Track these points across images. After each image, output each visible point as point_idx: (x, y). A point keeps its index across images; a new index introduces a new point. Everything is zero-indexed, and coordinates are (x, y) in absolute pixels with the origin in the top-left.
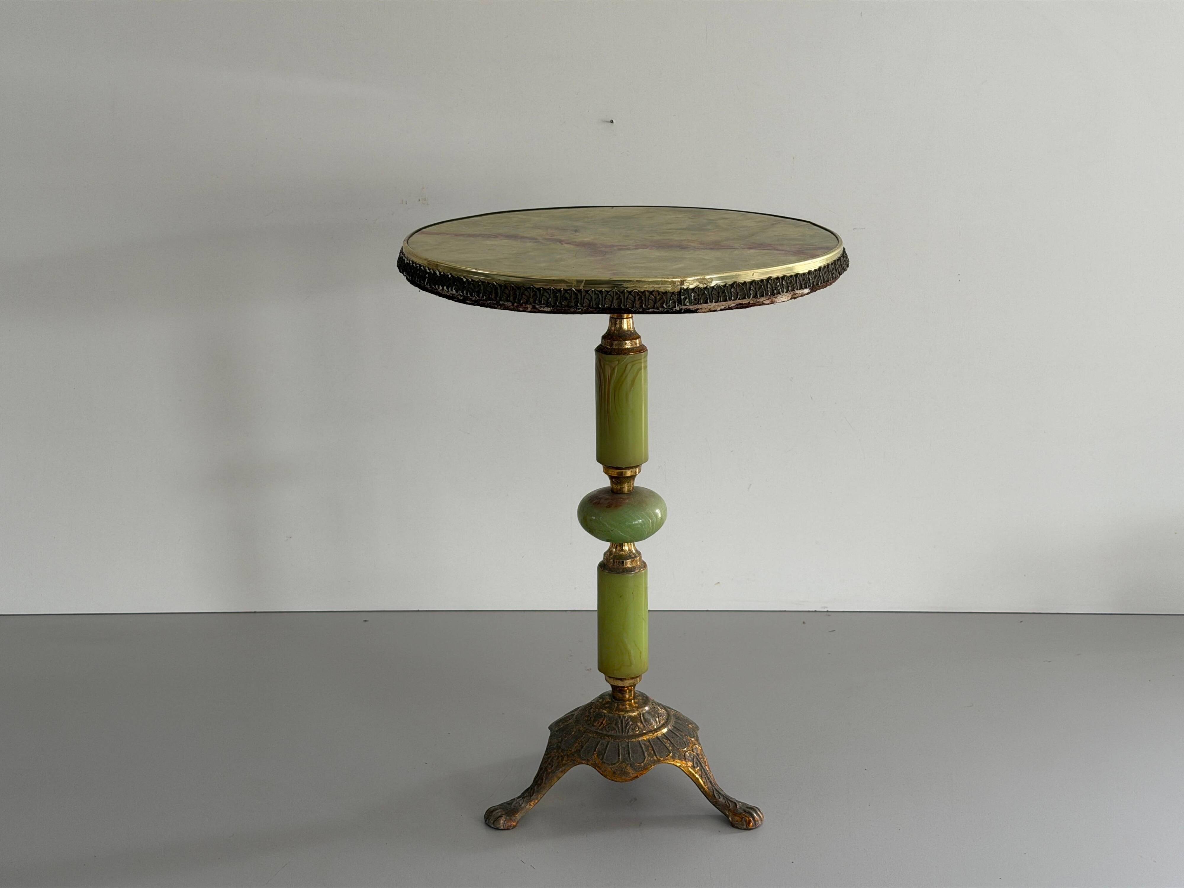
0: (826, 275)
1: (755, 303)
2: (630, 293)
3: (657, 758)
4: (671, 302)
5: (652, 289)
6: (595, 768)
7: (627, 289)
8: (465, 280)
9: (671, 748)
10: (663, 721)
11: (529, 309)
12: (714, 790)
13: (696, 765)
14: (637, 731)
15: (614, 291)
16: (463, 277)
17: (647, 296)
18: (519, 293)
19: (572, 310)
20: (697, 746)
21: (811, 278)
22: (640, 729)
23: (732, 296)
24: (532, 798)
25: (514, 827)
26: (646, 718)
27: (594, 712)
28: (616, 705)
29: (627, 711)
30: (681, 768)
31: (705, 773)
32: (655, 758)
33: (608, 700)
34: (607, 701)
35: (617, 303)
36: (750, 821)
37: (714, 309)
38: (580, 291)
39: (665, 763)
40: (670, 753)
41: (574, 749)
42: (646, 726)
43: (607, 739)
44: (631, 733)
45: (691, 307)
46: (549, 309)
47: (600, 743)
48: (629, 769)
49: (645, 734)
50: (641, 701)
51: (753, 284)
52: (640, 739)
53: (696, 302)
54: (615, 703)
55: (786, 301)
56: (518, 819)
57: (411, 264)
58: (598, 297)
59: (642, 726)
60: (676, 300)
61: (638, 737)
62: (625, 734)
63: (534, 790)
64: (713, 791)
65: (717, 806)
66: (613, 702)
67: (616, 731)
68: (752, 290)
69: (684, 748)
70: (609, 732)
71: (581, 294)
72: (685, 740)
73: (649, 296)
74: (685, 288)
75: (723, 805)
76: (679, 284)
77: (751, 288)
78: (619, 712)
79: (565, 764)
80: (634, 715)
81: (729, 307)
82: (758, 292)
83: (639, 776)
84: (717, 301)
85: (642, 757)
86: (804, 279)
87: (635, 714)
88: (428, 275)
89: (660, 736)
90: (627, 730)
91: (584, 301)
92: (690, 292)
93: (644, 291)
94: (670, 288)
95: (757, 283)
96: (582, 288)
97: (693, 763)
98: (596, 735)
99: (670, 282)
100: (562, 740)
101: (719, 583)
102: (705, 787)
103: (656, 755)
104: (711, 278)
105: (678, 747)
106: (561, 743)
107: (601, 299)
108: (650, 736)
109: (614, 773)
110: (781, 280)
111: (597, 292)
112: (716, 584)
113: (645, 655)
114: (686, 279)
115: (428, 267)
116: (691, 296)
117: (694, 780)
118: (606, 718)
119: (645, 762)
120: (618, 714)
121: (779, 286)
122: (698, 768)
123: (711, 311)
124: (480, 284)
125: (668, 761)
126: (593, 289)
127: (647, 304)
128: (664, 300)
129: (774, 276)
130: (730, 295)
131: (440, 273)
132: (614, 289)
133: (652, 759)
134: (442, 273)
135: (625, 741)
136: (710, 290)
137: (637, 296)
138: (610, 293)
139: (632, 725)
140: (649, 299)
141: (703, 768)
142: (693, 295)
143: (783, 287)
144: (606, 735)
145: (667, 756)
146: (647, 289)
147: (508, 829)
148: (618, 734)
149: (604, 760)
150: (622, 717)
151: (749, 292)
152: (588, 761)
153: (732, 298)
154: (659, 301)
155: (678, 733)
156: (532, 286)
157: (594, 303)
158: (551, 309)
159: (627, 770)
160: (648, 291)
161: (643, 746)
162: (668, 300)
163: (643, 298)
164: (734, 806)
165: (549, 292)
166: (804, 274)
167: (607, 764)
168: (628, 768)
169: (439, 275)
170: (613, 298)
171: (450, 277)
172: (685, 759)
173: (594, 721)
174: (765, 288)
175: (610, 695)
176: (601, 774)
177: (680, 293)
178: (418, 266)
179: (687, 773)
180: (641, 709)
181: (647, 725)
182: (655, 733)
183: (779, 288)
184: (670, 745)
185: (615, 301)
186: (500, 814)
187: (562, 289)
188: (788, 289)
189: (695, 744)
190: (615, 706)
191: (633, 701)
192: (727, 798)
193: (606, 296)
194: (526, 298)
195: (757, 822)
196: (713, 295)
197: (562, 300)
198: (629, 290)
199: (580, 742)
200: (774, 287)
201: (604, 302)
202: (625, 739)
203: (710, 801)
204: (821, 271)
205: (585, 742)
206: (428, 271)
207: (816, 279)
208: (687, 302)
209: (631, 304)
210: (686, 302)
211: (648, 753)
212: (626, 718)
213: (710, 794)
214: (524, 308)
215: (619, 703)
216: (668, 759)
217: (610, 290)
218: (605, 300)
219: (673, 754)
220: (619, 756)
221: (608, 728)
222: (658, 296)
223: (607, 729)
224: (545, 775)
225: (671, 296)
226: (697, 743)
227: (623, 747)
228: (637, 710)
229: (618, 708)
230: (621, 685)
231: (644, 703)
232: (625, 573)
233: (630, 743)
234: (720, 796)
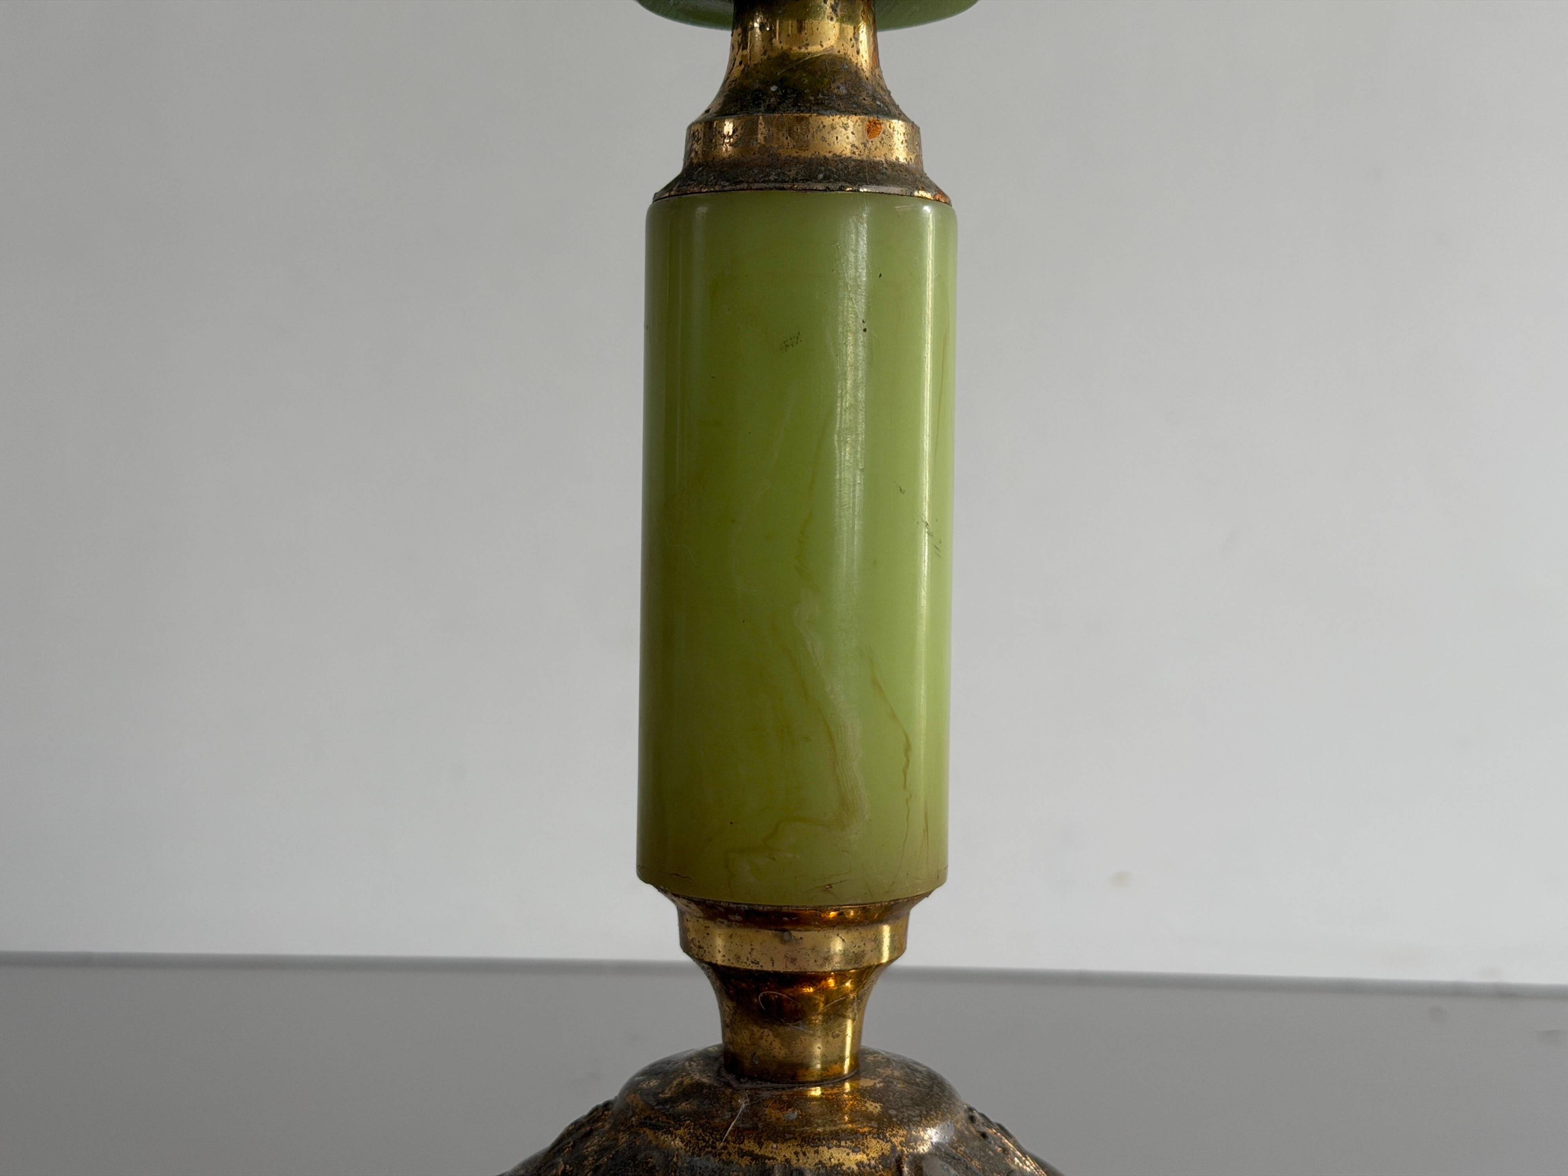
28: (743, 1104)
29: (813, 1141)
33: (697, 1077)
34: (687, 1081)
50: (900, 1085)
54: (736, 1091)
66: (728, 1085)
78: (760, 1145)
80: (860, 1164)
87: (860, 1157)
120: (755, 1157)
150: (777, 1173)
175: (704, 1055)
180: (902, 1132)
190: (734, 1110)
191: (847, 1086)
215: (766, 1094)
228: (879, 1134)
229: (753, 1112)
230: (780, 967)
231: (916, 1104)
232: (820, 187)
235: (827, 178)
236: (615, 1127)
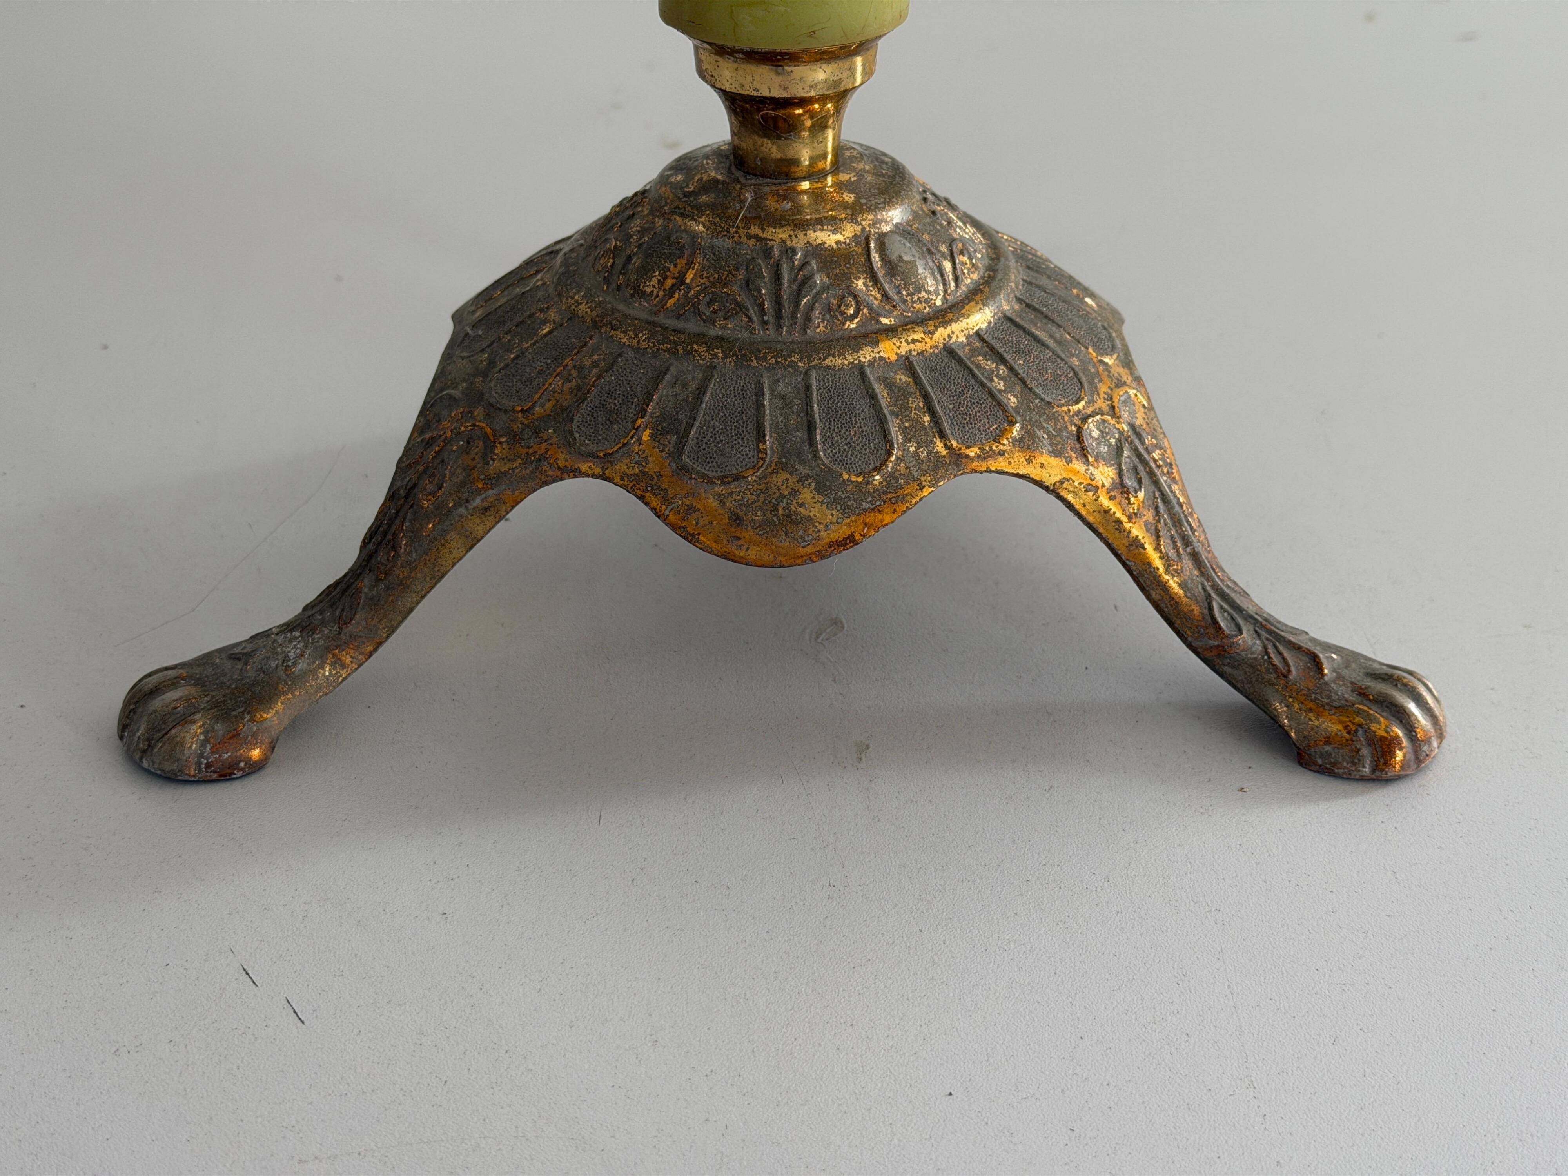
3: (946, 447)
6: (641, 498)
9: (1013, 401)
10: (975, 276)
12: (1214, 595)
13: (1130, 482)
14: (852, 318)
20: (1132, 392)
22: (865, 310)
25: (255, 768)
26: (894, 257)
27: (643, 231)
28: (749, 197)
29: (803, 225)
30: (1063, 493)
31: (1167, 519)
32: (939, 447)
33: (713, 174)
34: (705, 178)
36: (1390, 744)
39: (989, 471)
40: (1012, 424)
41: (543, 406)
42: (891, 293)
43: (703, 357)
44: (820, 327)
47: (668, 377)
48: (811, 504)
49: (891, 332)
50: (869, 178)
52: (867, 355)
54: (744, 186)
56: (275, 731)
59: (873, 297)
61: (857, 349)
62: (790, 332)
64: (1209, 598)
65: (1227, 669)
66: (737, 181)
67: (749, 319)
69: (1074, 403)
70: (711, 322)
72: (1075, 362)
78: (763, 230)
79: (499, 476)
80: (838, 242)
83: (857, 537)
85: (877, 442)
87: (839, 237)
89: (962, 345)
90: (799, 315)
97: (1120, 474)
98: (648, 339)
100: (492, 363)
102: (1173, 583)
103: (942, 436)
105: (1048, 399)
106: (485, 374)
108: (914, 341)
109: (737, 520)
117: (1122, 551)
118: (699, 259)
119: (890, 467)
120: (759, 240)
122: (1141, 495)
125: (1000, 464)
133: (923, 454)
135: (793, 365)
139: (825, 288)
141: (1163, 496)
144: (698, 338)
145: (997, 439)
147: (222, 777)
148: (759, 333)
149: (685, 457)
150: (776, 252)
152: (607, 459)
155: (1040, 330)
159: (802, 505)
161: (880, 390)
164: (1307, 669)
167: (703, 476)
168: (806, 495)
172: (1083, 453)
173: (645, 272)
175: (718, 153)
176: (674, 527)
179: (1091, 519)
180: (870, 217)
181: (898, 292)
182: (936, 326)
184: (1009, 389)
189: (1120, 384)
190: (742, 202)
191: (830, 180)
192: (1270, 632)
195: (1425, 748)
199: (575, 373)
202: (795, 358)
203: (1190, 646)
205: (596, 372)
211: (907, 424)
212: (800, 254)
213: (1191, 612)
215: (767, 189)
216: (1002, 453)
219: (1022, 428)
220: (761, 437)
221: (710, 303)
223: (702, 307)
226: (1127, 378)
227: (782, 396)
228: (853, 220)
229: (757, 204)
230: (776, 93)
231: (881, 192)
233: (813, 374)
234: (1241, 622)
236: (651, 212)
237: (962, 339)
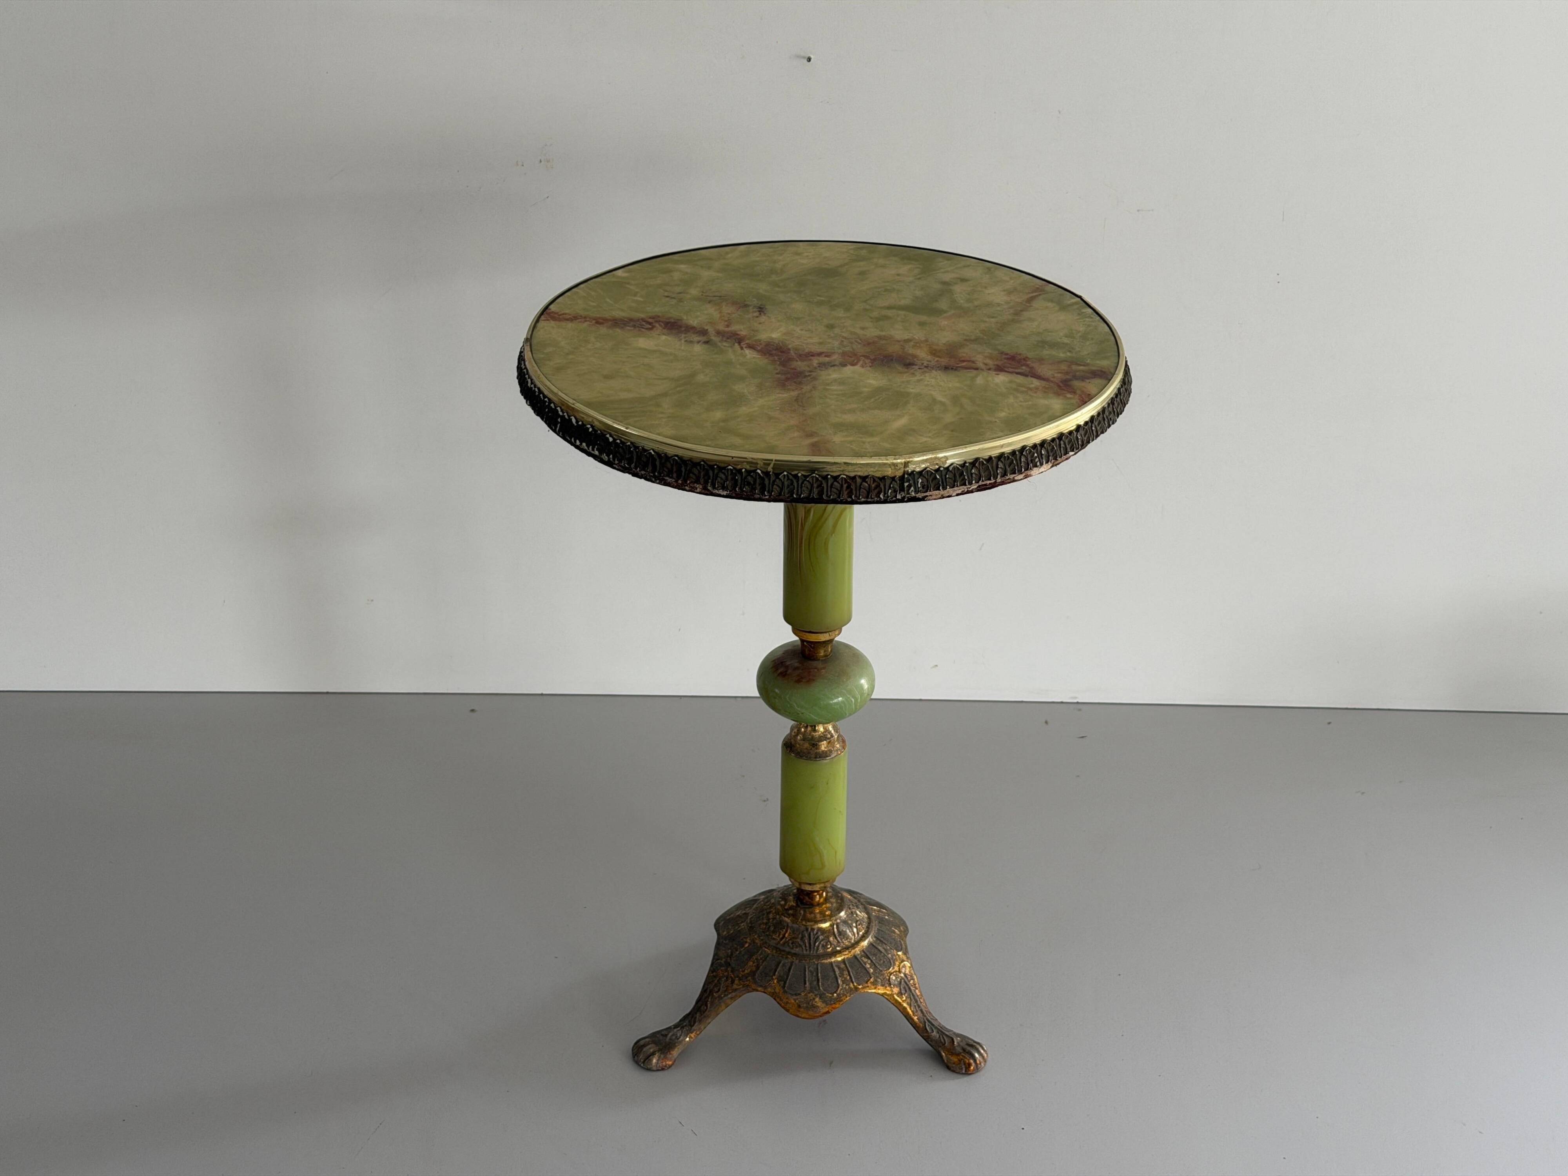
0: (1100, 426)
1: (1003, 482)
2: (835, 478)
3: (854, 985)
4: (890, 491)
5: (866, 474)
6: (775, 999)
7: (832, 474)
8: (611, 439)
9: (872, 970)
10: (863, 932)
11: (698, 490)
13: (903, 992)
14: (829, 948)
15: (813, 477)
16: (608, 436)
17: (858, 484)
18: (686, 470)
19: (757, 496)
20: (906, 963)
21: (1079, 438)
22: (833, 946)
23: (973, 478)
24: (694, 1028)
25: (670, 1066)
26: (841, 930)
27: (774, 919)
28: (802, 912)
29: (817, 922)
30: (884, 996)
31: (914, 999)
32: (851, 985)
34: (791, 904)
35: (818, 493)
36: (970, 1065)
37: (947, 495)
38: (767, 474)
39: (864, 991)
40: (871, 978)
41: (747, 970)
42: (840, 941)
43: (790, 959)
44: (821, 951)
45: (920, 495)
46: (726, 492)
47: (781, 964)
48: (818, 1002)
49: (839, 952)
50: (835, 903)
51: (1002, 459)
52: (833, 960)
53: (924, 490)
54: (801, 909)
55: (1045, 471)
56: (676, 1057)
57: (537, 393)
58: (792, 484)
59: (835, 942)
60: (898, 488)
61: (830, 958)
62: (813, 953)
63: (696, 1018)
64: (925, 1022)
65: (929, 1042)
66: (799, 906)
67: (802, 948)
68: (1001, 468)
69: (889, 969)
70: (792, 948)
71: (770, 480)
72: (890, 956)
73: (861, 485)
74: (910, 471)
75: (936, 1042)
76: (901, 466)
77: (999, 466)
78: (806, 923)
79: (736, 990)
80: (826, 926)
81: (968, 491)
82: (1008, 469)
83: (830, 1011)
84: (952, 486)
85: (835, 985)
86: (1070, 441)
87: (826, 924)
88: (561, 419)
89: (858, 955)
90: (815, 948)
91: (772, 488)
92: (916, 476)
93: (855, 477)
94: (890, 473)
95: (1006, 458)
96: (770, 469)
97: (900, 989)
98: (776, 953)
99: (889, 465)
100: (732, 954)
101: (937, 666)
102: (915, 1018)
103: (853, 983)
104: (945, 457)
105: (881, 969)
106: (730, 956)
107: (796, 486)
108: (846, 955)
109: (799, 1006)
110: (1039, 448)
111: (791, 477)
112: (933, 667)
113: (841, 854)
114: (911, 459)
115: (561, 408)
116: (918, 482)
117: (901, 1010)
118: (789, 930)
119: (839, 991)
120: (805, 926)
121: (1036, 457)
122: (906, 994)
123: (943, 498)
124: (632, 449)
125: (868, 989)
126: (785, 473)
127: (858, 495)
128: (882, 490)
129: (1030, 443)
130: (970, 478)
131: (577, 422)
132: (814, 473)
133: (847, 987)
134: (580, 423)
135: (814, 962)
136: (944, 473)
137: (845, 483)
138: (808, 479)
139: (823, 940)
140: (860, 488)
141: (913, 994)
142: (920, 481)
143: (1042, 458)
144: (789, 953)
145: (867, 983)
146: (859, 474)
147: (663, 1069)
148: (805, 952)
149: (786, 988)
150: (809, 930)
151: (995, 471)
152: (765, 988)
153: (972, 481)
154: (874, 490)
155: (881, 946)
156: (702, 463)
157: (786, 491)
158: (728, 492)
159: (816, 1002)
160: (860, 477)
161: (836, 969)
162: (887, 487)
163: (853, 487)
164: (950, 1042)
165: (726, 473)
166: (1071, 433)
167: (791, 994)
168: (817, 999)
169: (575, 425)
170: (812, 485)
171: (592, 431)
172: (890, 984)
173: (774, 932)
174: (1017, 464)
176: (783, 1007)
177: (902, 478)
178: (546, 401)
179: (893, 1002)
180: (835, 917)
181: (842, 940)
182: (852, 950)
183: (1037, 460)
184: (871, 967)
185: (815, 489)
186: (651, 1050)
187: (744, 470)
188: (1049, 459)
189: (903, 961)
190: (801, 914)
191: (824, 905)
192: (941, 1031)
193: (802, 483)
194: (694, 477)
195: (979, 1065)
196: (947, 479)
197: (743, 486)
198: (835, 474)
199: (756, 961)
200: (1029, 459)
201: (800, 491)
202: (814, 960)
203: (920, 1035)
204: (1094, 422)
205: (761, 961)
206: (561, 413)
207: (1087, 436)
208: (912, 491)
209: (836, 494)
210: (910, 491)
211: (843, 979)
212: (816, 931)
213: (920, 1026)
214: (691, 487)
215: (807, 910)
216: (868, 986)
217: (810, 473)
218: (801, 488)
219: (874, 979)
220: (805, 983)
221: (792, 943)
222: (873, 483)
223: (790, 944)
224: (710, 1000)
225: (891, 483)
226: (905, 958)
227: (811, 971)
228: (830, 919)
229: (804, 915)
232: (818, 759)
233: (819, 964)
234: (933, 1028)
235: (820, 757)
237: (859, 952)
